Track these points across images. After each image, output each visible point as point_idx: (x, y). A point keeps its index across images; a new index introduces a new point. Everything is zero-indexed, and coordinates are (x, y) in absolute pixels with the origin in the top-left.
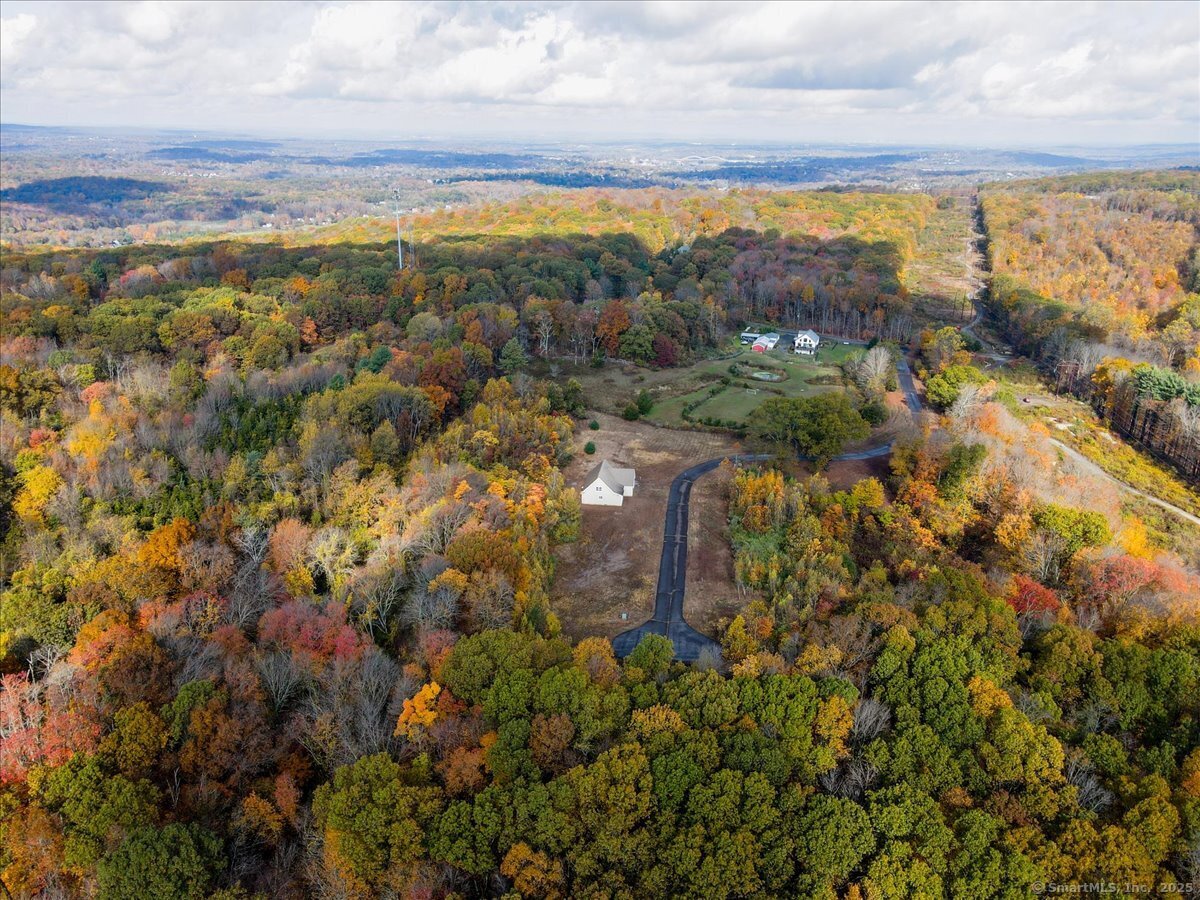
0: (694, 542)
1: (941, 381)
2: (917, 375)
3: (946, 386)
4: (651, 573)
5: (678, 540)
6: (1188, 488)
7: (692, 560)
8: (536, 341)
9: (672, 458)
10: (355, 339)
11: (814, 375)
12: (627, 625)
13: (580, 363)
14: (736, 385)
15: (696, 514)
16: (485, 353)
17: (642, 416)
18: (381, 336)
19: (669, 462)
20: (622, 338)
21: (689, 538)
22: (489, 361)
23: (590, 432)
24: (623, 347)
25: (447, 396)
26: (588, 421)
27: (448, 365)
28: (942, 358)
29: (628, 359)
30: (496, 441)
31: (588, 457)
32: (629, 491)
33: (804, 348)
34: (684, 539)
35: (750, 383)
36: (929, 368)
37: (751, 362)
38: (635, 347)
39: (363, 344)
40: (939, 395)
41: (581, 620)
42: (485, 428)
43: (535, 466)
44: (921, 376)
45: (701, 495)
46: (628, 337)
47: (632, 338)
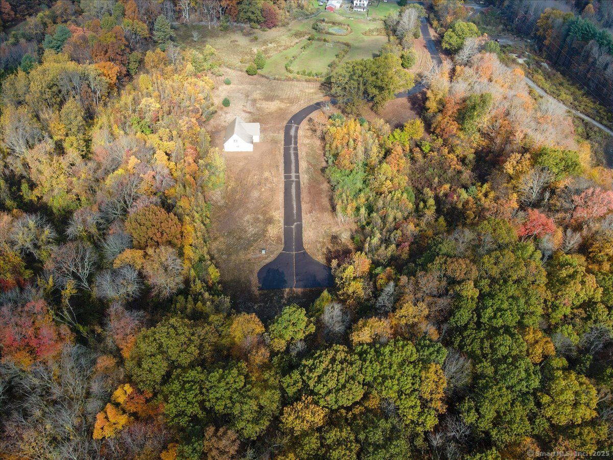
0: (304, 178)
1: (453, 34)
2: (431, 25)
3: (455, 38)
4: (278, 209)
5: (294, 179)
6: (595, 103)
7: (304, 195)
8: (180, 11)
9: (283, 106)
10: (42, 18)
11: (368, 29)
12: (266, 258)
13: (213, 28)
14: (319, 40)
15: (304, 153)
16: (142, 28)
17: (259, 71)
18: (62, 13)
19: (281, 109)
20: (240, 7)
21: (301, 176)
22: (146, 33)
23: (225, 86)
24: (242, 14)
25: (116, 68)
26: (222, 78)
27: (113, 43)
28: (448, 13)
29: (246, 23)
30: (158, 106)
31: (225, 109)
32: (257, 139)
33: (360, 7)
34: (298, 177)
35: (328, 37)
36: (439, 20)
37: (326, 19)
38: (249, 14)
39: (49, 21)
40: (450, 44)
41: (233, 257)
42: (149, 95)
43: (188, 128)
44: (434, 26)
45: (305, 136)
46: (244, 6)
47: (247, 7)
